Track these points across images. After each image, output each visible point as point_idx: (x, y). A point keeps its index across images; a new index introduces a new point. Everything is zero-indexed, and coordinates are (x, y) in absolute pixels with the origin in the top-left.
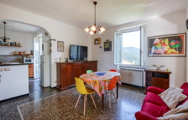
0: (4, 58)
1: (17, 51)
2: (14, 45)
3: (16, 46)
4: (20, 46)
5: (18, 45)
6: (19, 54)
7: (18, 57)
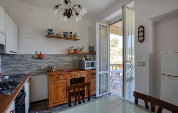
0: (55, 59)
1: (72, 48)
2: (69, 37)
3: (71, 38)
4: (77, 38)
5: (74, 38)
6: (75, 52)
7: (73, 57)
